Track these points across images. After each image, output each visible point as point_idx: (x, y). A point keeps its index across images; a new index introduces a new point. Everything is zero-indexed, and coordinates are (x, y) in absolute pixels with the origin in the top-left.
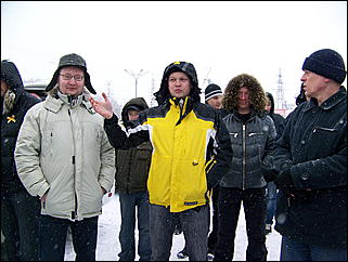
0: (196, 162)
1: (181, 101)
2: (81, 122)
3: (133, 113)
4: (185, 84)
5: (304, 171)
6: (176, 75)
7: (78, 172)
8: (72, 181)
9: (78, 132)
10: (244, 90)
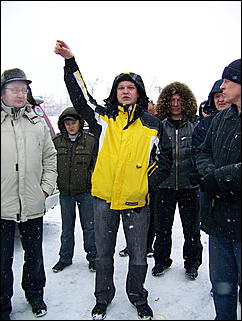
0: (139, 165)
1: (130, 108)
2: (24, 132)
3: (71, 122)
4: (133, 93)
5: (228, 173)
6: (125, 84)
7: (21, 178)
8: (16, 187)
9: (21, 142)
10: (176, 97)
